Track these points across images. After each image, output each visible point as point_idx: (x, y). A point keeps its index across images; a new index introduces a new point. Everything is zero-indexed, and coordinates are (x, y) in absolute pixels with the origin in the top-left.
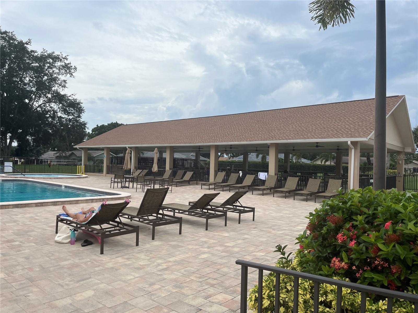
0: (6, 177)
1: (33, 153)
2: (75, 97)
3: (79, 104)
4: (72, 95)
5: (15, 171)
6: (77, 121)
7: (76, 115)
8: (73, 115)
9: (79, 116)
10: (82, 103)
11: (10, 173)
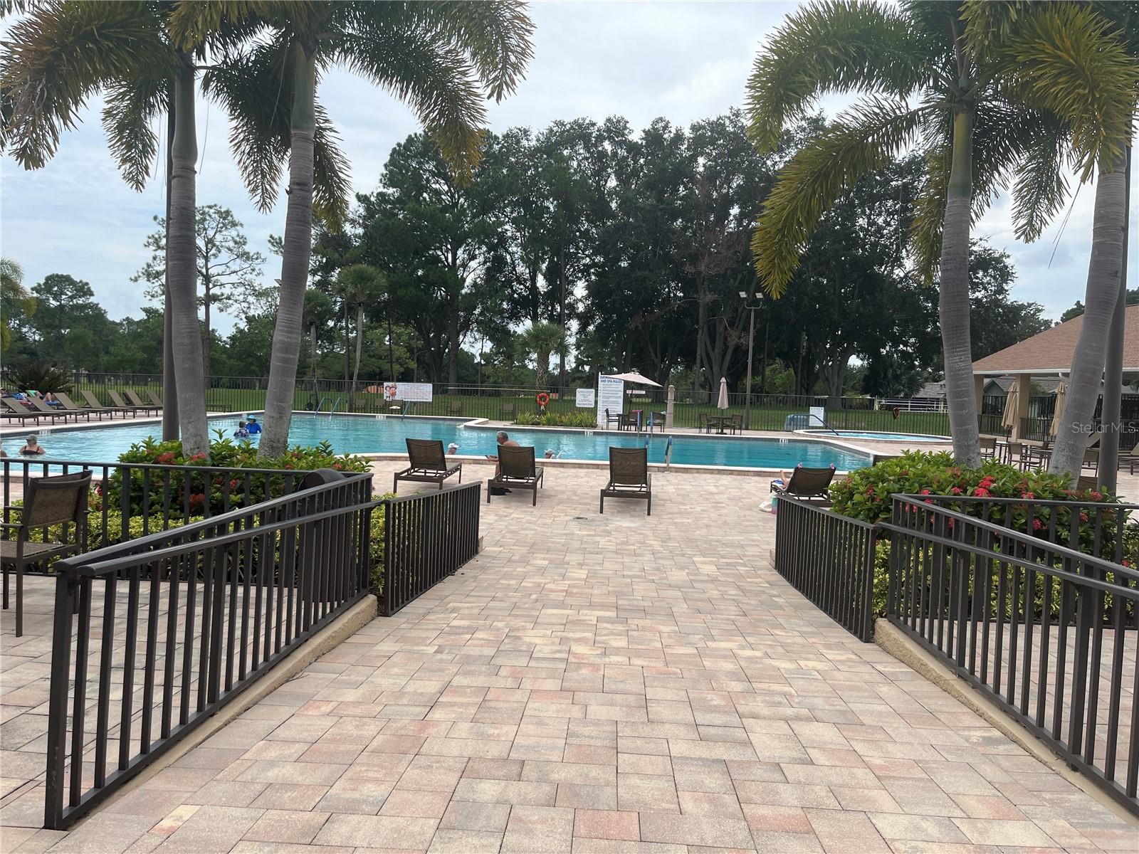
0: (807, 436)
1: (900, 384)
2: (987, 246)
3: (998, 260)
4: (981, 240)
5: (828, 425)
6: (997, 303)
7: (993, 288)
8: (985, 289)
9: (1001, 291)
10: (1008, 256)
11: (820, 428)
